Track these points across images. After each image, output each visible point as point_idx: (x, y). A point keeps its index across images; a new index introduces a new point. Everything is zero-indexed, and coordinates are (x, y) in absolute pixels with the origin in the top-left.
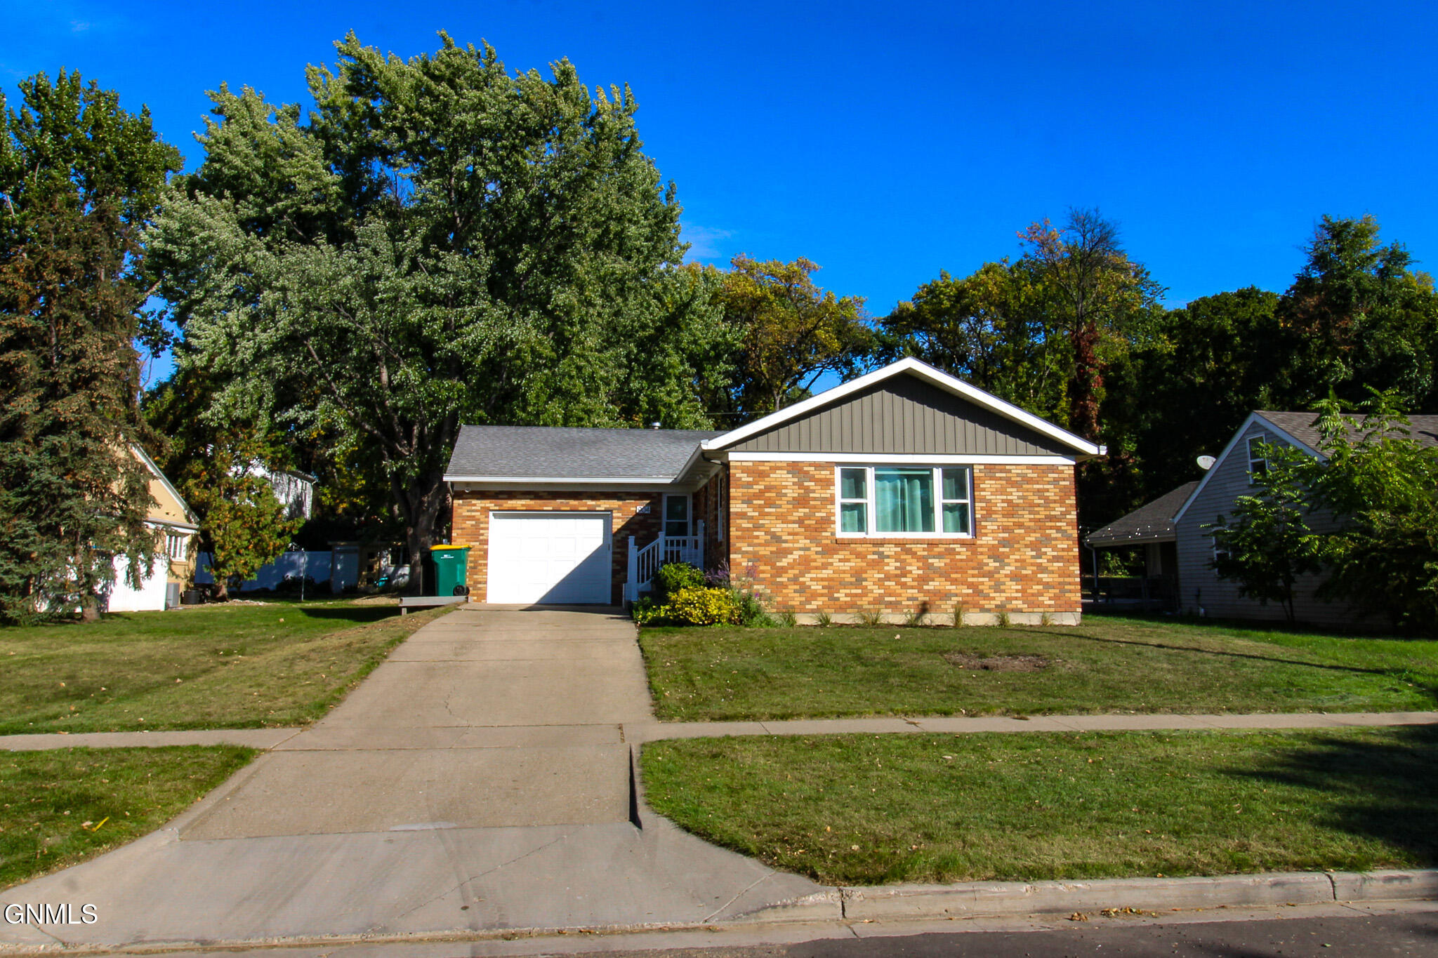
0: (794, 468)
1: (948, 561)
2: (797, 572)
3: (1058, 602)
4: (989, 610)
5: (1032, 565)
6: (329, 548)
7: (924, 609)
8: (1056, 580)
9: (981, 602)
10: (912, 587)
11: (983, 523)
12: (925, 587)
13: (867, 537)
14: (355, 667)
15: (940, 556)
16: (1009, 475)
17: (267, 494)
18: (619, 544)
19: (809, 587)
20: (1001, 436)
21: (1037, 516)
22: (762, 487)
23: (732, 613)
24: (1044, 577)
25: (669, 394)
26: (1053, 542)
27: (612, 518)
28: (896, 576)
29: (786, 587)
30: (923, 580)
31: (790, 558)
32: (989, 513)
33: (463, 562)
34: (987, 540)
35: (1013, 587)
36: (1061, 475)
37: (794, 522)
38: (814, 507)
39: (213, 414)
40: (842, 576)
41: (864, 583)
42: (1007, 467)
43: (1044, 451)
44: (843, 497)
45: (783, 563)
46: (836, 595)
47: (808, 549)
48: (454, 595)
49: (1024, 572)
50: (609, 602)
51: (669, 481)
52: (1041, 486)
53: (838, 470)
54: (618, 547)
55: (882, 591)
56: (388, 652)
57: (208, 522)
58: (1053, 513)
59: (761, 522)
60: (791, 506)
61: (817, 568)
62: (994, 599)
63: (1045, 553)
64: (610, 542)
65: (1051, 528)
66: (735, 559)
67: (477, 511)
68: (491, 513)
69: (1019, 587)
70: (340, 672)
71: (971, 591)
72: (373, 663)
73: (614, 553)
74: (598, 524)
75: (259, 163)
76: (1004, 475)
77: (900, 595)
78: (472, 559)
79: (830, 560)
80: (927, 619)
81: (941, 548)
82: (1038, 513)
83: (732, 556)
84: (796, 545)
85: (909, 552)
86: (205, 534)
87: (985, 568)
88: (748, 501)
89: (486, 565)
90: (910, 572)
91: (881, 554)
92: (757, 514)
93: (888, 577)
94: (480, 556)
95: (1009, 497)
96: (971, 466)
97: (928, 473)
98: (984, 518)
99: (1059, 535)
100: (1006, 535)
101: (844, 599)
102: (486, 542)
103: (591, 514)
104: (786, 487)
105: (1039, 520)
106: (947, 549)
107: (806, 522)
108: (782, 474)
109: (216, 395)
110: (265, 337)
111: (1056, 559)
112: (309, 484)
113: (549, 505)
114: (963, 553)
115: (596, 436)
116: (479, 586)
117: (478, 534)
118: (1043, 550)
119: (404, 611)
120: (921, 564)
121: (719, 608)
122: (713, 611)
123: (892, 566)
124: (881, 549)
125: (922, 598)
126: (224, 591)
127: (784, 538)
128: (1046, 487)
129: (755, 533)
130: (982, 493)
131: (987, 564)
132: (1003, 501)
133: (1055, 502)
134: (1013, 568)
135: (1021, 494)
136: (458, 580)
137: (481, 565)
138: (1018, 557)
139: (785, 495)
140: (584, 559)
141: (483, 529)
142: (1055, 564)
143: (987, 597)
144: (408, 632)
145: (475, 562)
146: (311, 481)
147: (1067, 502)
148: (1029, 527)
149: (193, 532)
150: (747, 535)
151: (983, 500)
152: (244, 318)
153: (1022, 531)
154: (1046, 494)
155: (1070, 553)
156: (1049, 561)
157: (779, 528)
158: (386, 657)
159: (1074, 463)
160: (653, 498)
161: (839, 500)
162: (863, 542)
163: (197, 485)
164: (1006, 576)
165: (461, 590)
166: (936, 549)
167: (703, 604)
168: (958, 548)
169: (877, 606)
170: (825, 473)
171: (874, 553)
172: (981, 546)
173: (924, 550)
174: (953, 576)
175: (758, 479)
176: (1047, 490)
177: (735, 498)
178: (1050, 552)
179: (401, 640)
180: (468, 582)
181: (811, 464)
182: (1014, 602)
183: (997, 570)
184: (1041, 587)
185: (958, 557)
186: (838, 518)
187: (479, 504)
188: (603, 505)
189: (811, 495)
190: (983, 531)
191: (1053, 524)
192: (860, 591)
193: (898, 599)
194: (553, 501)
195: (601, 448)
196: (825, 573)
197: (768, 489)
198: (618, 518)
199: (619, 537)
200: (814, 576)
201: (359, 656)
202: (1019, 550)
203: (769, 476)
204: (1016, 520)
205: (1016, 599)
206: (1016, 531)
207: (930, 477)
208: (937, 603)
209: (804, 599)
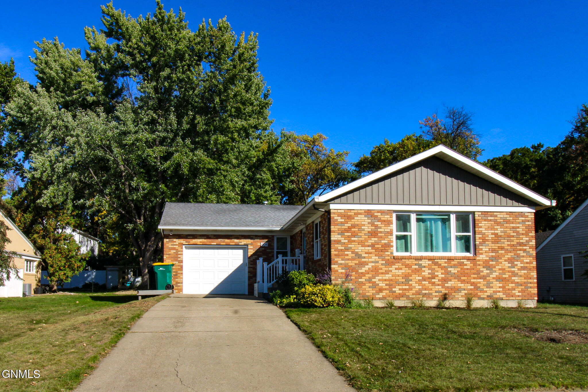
0: (369, 213)
1: (459, 269)
2: (371, 276)
3: (524, 294)
4: (483, 299)
5: (509, 272)
6: (105, 269)
7: (445, 297)
8: (522, 281)
9: (479, 294)
10: (438, 285)
11: (480, 247)
12: (446, 285)
13: (412, 255)
14: (108, 337)
15: (455, 266)
16: (496, 218)
17: (73, 242)
18: (252, 263)
19: (378, 285)
20: (492, 195)
21: (512, 243)
22: (350, 225)
23: (339, 299)
24: (516, 279)
25: (266, 192)
26: (521, 258)
27: (248, 249)
28: (429, 278)
29: (365, 285)
30: (445, 280)
31: (367, 268)
32: (484, 241)
33: (170, 272)
34: (482, 257)
35: (497, 285)
36: (526, 219)
37: (368, 246)
38: (381, 237)
39: (44, 201)
40: (397, 278)
41: (410, 283)
42: (495, 214)
43: (516, 204)
44: (397, 231)
45: (363, 270)
46: (394, 289)
47: (378, 262)
48: (166, 289)
49: (504, 276)
50: (247, 293)
51: (278, 229)
52: (514, 225)
53: (394, 215)
54: (251, 264)
55: (421, 287)
56: (131, 325)
57: (45, 255)
58: (521, 241)
59: (349, 246)
60: (367, 237)
61: (382, 273)
62: (486, 292)
63: (517, 265)
64: (247, 261)
65: (520, 250)
66: (334, 268)
67: (176, 245)
68: (184, 246)
69: (501, 285)
70: (97, 341)
71: (472, 287)
72: (120, 334)
73: (249, 268)
74: (240, 253)
75: (63, 76)
76: (493, 218)
77: (431, 289)
78: (175, 270)
79: (390, 269)
80: (447, 304)
81: (455, 262)
82: (513, 241)
83: (332, 266)
84: (370, 260)
85: (436, 264)
86: (44, 260)
87: (481, 274)
88: (342, 233)
89: (182, 274)
90: (437, 276)
91: (420, 265)
92: (347, 241)
93: (424, 279)
94: (179, 269)
95: (496, 232)
96: (473, 213)
97: (447, 217)
98: (481, 244)
99: (525, 254)
100: (494, 254)
101: (398, 292)
102: (182, 262)
103: (237, 247)
104: (364, 225)
105: (513, 245)
106: (459, 262)
107: (376, 246)
108: (361, 217)
109: (45, 192)
110: (68, 160)
111: (523, 268)
112: (96, 242)
113: (215, 242)
114: (468, 265)
115: (236, 208)
116: (179, 284)
117: (177, 257)
118: (516, 263)
119: (140, 298)
120: (443, 271)
121: (333, 297)
122: (329, 298)
123: (426, 272)
124: (420, 262)
125: (444, 291)
126: (55, 288)
127: (363, 255)
128: (518, 225)
129: (346, 253)
130: (480, 229)
131: (482, 271)
132: (492, 234)
133: (523, 234)
134: (498, 274)
135: (503, 229)
136: (168, 282)
137: (179, 273)
138: (500, 267)
139: (364, 230)
140: (233, 270)
141: (180, 254)
142: (523, 272)
143: (482, 291)
144: (143, 311)
145: (176, 272)
146: (97, 241)
147: (530, 234)
148: (507, 249)
149: (38, 260)
150: (341, 254)
151: (480, 233)
152: (57, 153)
153: (503, 252)
154: (518, 230)
155: (531, 265)
156: (519, 269)
157: (360, 249)
158: (129, 329)
159: (534, 211)
160: (270, 238)
161: (395, 233)
162: (410, 258)
163: (39, 237)
164: (493, 278)
165: (169, 287)
166: (452, 263)
167: (323, 294)
168: (465, 262)
169: (417, 296)
170: (387, 217)
171: (416, 264)
172: (479, 260)
173: (445, 263)
174: (462, 278)
175: (347, 220)
176: (518, 228)
177: (334, 232)
178: (519, 264)
179: (139, 316)
180: (173, 283)
181: (379, 211)
182: (498, 294)
183: (488, 275)
184: (514, 285)
185: (465, 267)
186: (394, 244)
187: (177, 241)
188: (243, 242)
189: (379, 230)
190: (480, 252)
191: (521, 248)
192: (407, 287)
193: (430, 292)
194: (216, 240)
195: (239, 213)
196: (387, 277)
197: (353, 226)
198: (251, 249)
199: (252, 259)
200: (381, 278)
201: (112, 329)
202: (501, 263)
203: (354, 219)
204: (500, 245)
205: (499, 292)
206: (499, 252)
207: (449, 220)
208: (453, 294)
209: (374, 292)
